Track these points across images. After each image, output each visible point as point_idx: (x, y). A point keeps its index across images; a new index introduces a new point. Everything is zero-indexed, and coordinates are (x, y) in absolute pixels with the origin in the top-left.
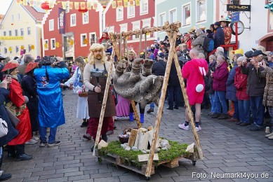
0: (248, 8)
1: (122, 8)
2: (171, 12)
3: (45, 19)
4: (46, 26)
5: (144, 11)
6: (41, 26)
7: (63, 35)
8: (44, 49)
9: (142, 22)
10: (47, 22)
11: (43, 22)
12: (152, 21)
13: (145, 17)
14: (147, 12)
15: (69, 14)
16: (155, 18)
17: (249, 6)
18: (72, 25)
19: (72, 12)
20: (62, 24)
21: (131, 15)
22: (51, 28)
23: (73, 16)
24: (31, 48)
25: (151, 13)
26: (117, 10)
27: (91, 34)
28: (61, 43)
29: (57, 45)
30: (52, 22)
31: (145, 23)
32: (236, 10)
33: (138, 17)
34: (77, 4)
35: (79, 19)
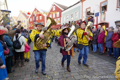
0: (93, 14)
1: (51, 15)
3: (29, 18)
4: (29, 20)
5: (58, 16)
6: (28, 20)
7: (34, 23)
8: (29, 26)
10: (30, 19)
11: (29, 19)
12: (60, 19)
13: (58, 17)
14: (59, 16)
15: (36, 17)
16: (61, 18)
18: (37, 20)
19: (37, 16)
20: (34, 19)
21: (54, 17)
22: (31, 21)
23: (37, 17)
24: (25, 26)
25: (60, 16)
26: (50, 15)
27: (42, 22)
28: (33, 25)
29: (32, 25)
30: (31, 19)
31: (58, 19)
33: (56, 18)
34: (38, 13)
35: (39, 18)
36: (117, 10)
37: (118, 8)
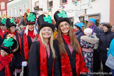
0: (42, 10)
2: (14, 9)
5: (3, 8)
9: (2, 12)
17: (42, 9)
31: (4, 12)
32: (37, 10)
36: (60, 7)
37: (61, 5)
